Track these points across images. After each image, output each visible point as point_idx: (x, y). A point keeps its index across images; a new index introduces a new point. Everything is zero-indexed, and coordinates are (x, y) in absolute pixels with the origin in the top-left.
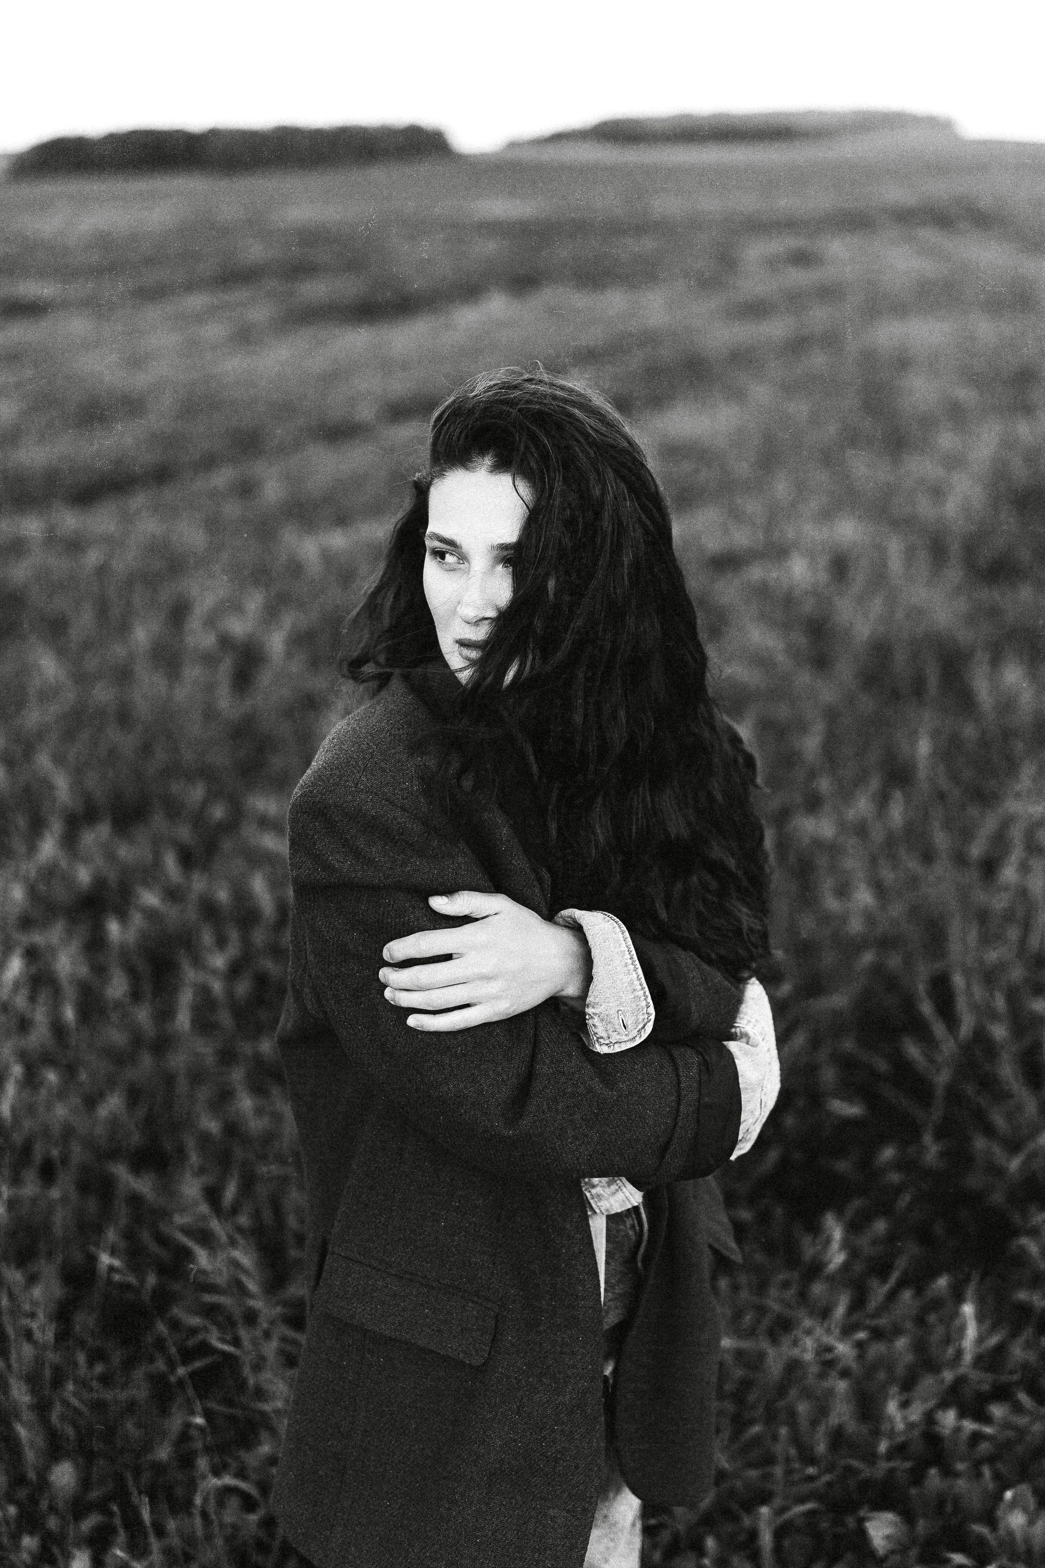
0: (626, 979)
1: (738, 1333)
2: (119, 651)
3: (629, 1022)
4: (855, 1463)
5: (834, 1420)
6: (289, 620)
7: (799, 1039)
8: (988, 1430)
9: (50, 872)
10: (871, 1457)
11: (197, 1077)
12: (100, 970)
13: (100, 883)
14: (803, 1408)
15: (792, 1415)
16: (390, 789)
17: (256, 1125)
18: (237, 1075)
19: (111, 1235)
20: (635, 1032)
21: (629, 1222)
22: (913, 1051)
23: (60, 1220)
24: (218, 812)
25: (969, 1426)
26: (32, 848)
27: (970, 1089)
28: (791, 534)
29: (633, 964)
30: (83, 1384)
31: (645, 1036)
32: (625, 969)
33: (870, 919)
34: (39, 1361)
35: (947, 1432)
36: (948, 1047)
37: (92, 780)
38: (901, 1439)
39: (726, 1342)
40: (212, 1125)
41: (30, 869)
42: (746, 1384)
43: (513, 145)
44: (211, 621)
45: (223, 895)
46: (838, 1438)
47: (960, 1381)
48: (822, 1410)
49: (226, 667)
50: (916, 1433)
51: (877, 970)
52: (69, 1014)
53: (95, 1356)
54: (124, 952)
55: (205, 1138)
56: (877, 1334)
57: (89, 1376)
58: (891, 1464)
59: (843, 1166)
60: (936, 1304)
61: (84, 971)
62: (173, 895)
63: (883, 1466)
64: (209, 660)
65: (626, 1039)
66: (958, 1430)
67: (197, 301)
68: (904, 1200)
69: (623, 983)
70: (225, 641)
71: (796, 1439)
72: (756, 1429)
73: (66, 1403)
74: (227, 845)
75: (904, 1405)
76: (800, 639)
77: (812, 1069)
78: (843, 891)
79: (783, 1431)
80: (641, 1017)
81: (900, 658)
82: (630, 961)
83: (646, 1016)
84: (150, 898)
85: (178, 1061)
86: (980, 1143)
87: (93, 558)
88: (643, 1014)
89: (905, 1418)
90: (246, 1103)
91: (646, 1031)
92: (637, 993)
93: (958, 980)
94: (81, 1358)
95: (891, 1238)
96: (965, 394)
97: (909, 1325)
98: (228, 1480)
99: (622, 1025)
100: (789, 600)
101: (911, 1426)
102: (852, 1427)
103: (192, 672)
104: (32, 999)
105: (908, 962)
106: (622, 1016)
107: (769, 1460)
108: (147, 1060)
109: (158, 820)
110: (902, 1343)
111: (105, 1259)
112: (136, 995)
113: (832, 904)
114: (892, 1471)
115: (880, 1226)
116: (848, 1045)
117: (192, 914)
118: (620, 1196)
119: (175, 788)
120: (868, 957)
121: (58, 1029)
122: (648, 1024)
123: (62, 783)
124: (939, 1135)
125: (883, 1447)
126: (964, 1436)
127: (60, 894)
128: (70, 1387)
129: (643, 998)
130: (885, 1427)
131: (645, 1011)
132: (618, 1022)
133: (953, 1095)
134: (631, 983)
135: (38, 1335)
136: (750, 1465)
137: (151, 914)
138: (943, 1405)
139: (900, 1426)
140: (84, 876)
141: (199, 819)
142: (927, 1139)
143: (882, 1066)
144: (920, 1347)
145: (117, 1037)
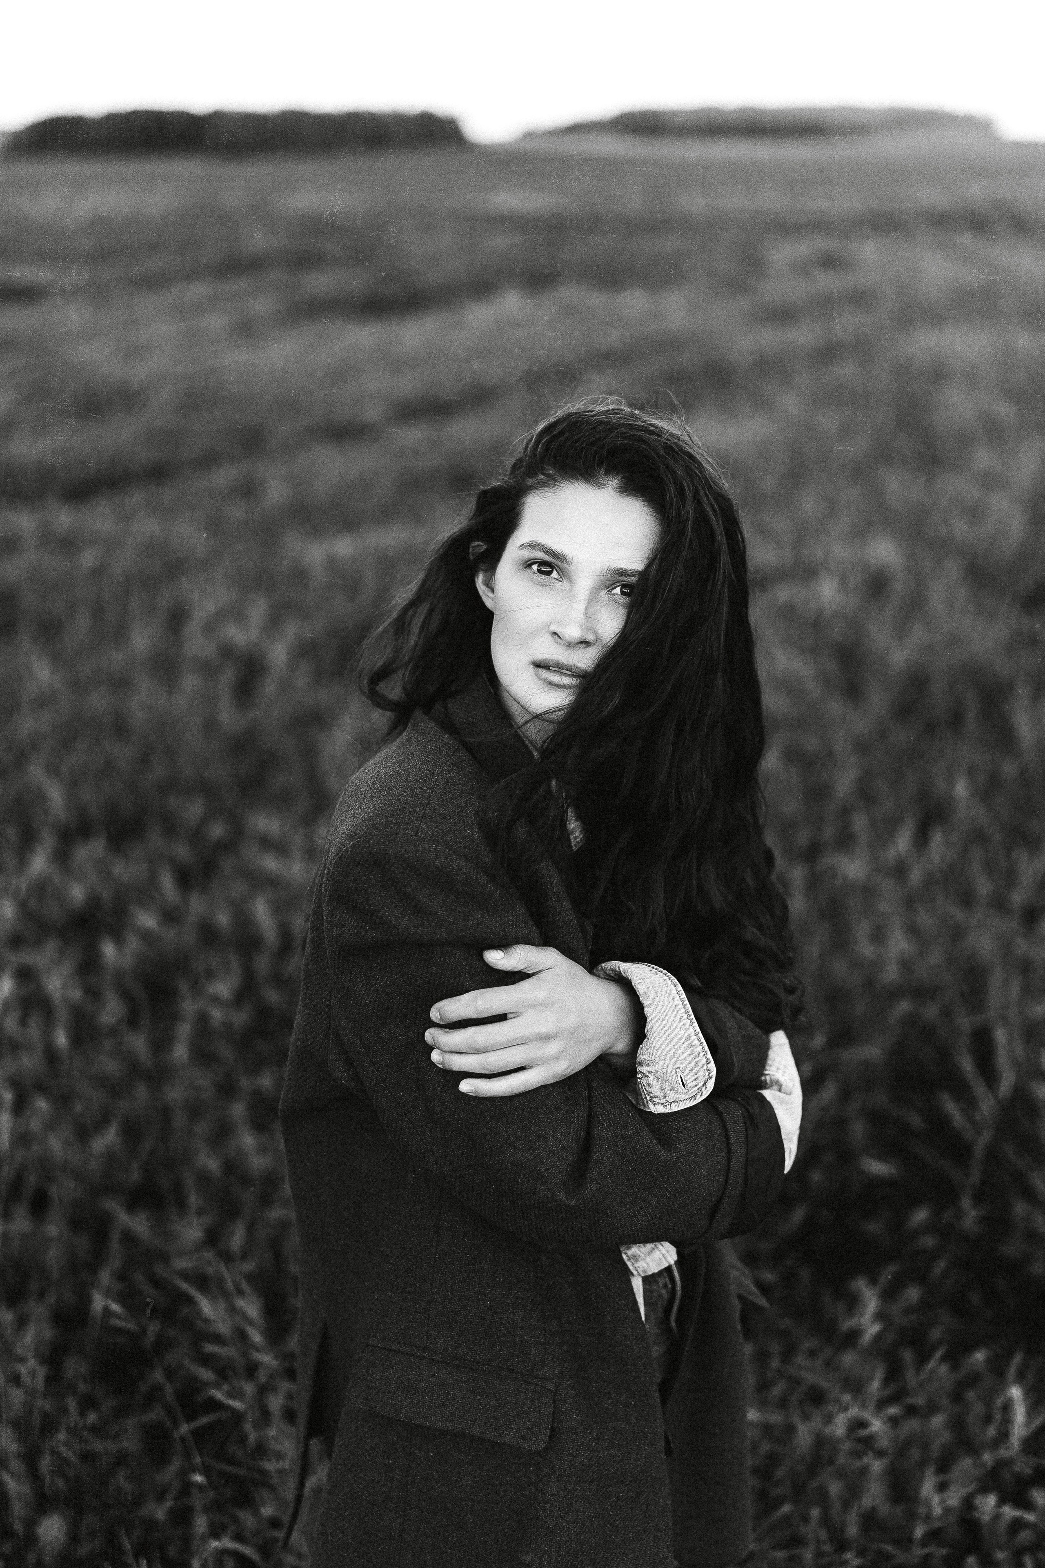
0: (684, 1033)
1: (763, 1404)
2: (116, 658)
3: (688, 1080)
4: (889, 1548)
5: (867, 1501)
6: (292, 630)
7: (829, 1092)
8: (1031, 1517)
9: (41, 888)
10: (905, 1542)
11: (195, 1111)
12: (93, 994)
13: (94, 902)
14: (835, 1488)
15: (823, 1496)
16: (451, 837)
17: (258, 1163)
18: (238, 1110)
19: (105, 1277)
20: (695, 1090)
21: (661, 1282)
22: (951, 1108)
23: (53, 1257)
24: (217, 831)
25: (1009, 1512)
26: (23, 862)
27: (1009, 1150)
28: (819, 554)
29: (688, 1018)
30: (73, 1431)
31: (706, 1093)
32: (681, 1024)
33: (906, 965)
34: (29, 1409)
35: (986, 1518)
36: (987, 1106)
37: (87, 795)
38: (938, 1524)
39: (752, 1415)
40: (212, 1164)
41: (22, 883)
42: (773, 1459)
43: (529, 135)
44: (210, 628)
45: (223, 919)
46: (869, 1520)
47: (1001, 1464)
48: (854, 1491)
49: (228, 676)
50: (952, 1519)
51: (911, 1020)
52: (61, 1039)
53: (88, 1403)
54: (119, 975)
55: (204, 1178)
56: (911, 1411)
57: (81, 1424)
58: (926, 1550)
59: (873, 1227)
60: (973, 1380)
61: (76, 994)
62: (170, 916)
63: (918, 1552)
64: (208, 669)
65: (685, 1097)
66: (997, 1517)
67: (198, 290)
68: (940, 1266)
69: (680, 1039)
70: (227, 651)
71: (826, 1520)
72: (786, 1508)
73: (54, 1452)
74: (227, 865)
75: (942, 1487)
76: (831, 666)
77: (841, 1123)
78: (878, 936)
79: (815, 1512)
80: (701, 1075)
81: (938, 689)
82: (685, 1016)
83: (707, 1073)
84: (147, 920)
85: (175, 1094)
86: (1020, 1208)
87: (88, 558)
88: (704, 1071)
89: (942, 1501)
90: (248, 1140)
91: (708, 1089)
92: (695, 1049)
93: (1000, 1035)
94: (72, 1404)
95: (925, 1305)
96: (1004, 410)
97: (945, 1402)
98: (227, 1543)
99: (681, 1083)
100: (818, 623)
101: (947, 1510)
102: (885, 1509)
103: (190, 682)
104: (23, 1022)
105: (947, 1013)
106: (681, 1074)
107: (796, 1541)
108: (142, 1092)
109: (155, 839)
110: (938, 1421)
111: (99, 1302)
112: (132, 1021)
113: (866, 950)
114: (927, 1557)
115: (913, 1294)
116: (880, 1099)
117: (190, 937)
118: (657, 1254)
119: (173, 802)
120: (904, 1006)
121: (51, 1056)
122: (709, 1081)
123: (55, 795)
124: (978, 1199)
125: (919, 1532)
126: (1003, 1524)
127: (53, 912)
128: (62, 1436)
129: (702, 1054)
130: (922, 1510)
131: (705, 1068)
132: (675, 1081)
133: (993, 1155)
134: (689, 1038)
135: (26, 1379)
136: (776, 1547)
137: (146, 936)
138: (984, 1490)
139: (937, 1511)
140: (77, 893)
141: (196, 836)
142: (966, 1203)
143: (916, 1121)
144: (958, 1425)
145: (110, 1066)
